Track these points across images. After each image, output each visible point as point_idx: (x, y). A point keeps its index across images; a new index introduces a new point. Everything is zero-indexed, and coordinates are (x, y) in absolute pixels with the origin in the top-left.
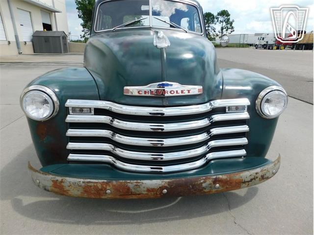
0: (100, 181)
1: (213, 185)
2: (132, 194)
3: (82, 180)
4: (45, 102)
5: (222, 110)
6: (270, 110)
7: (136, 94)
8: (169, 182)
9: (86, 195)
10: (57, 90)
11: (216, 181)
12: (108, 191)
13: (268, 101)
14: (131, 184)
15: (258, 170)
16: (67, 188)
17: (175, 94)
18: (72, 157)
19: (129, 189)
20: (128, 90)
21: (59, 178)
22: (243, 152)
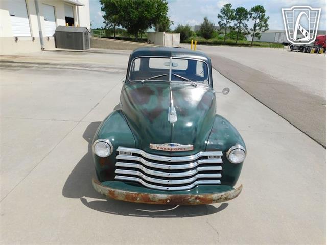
0: (135, 193)
1: (195, 200)
2: (151, 201)
3: (125, 192)
4: (106, 147)
5: (206, 158)
7: (156, 148)
8: (171, 196)
9: (126, 200)
11: (197, 198)
12: (138, 199)
14: (151, 196)
15: (223, 194)
16: (117, 195)
18: (117, 177)
19: (149, 198)
20: (152, 147)
21: (113, 190)
22: (219, 181)
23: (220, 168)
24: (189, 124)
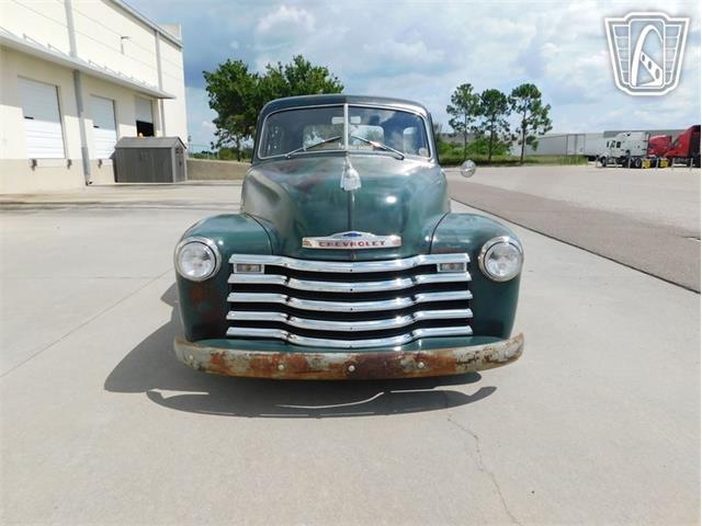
0: (272, 353)
1: (415, 364)
2: (311, 371)
3: (249, 352)
4: (206, 257)
5: (431, 269)
6: (498, 270)
7: (317, 246)
8: (357, 357)
9: (252, 375)
10: (221, 243)
11: (418, 358)
12: (281, 367)
13: (493, 256)
14: (310, 357)
15: (479, 348)
16: (230, 363)
17: (365, 247)
18: (232, 331)
19: (306, 363)
20: (307, 243)
21: (220, 351)
22: (467, 329)
23: (466, 295)
24: (391, 200)
